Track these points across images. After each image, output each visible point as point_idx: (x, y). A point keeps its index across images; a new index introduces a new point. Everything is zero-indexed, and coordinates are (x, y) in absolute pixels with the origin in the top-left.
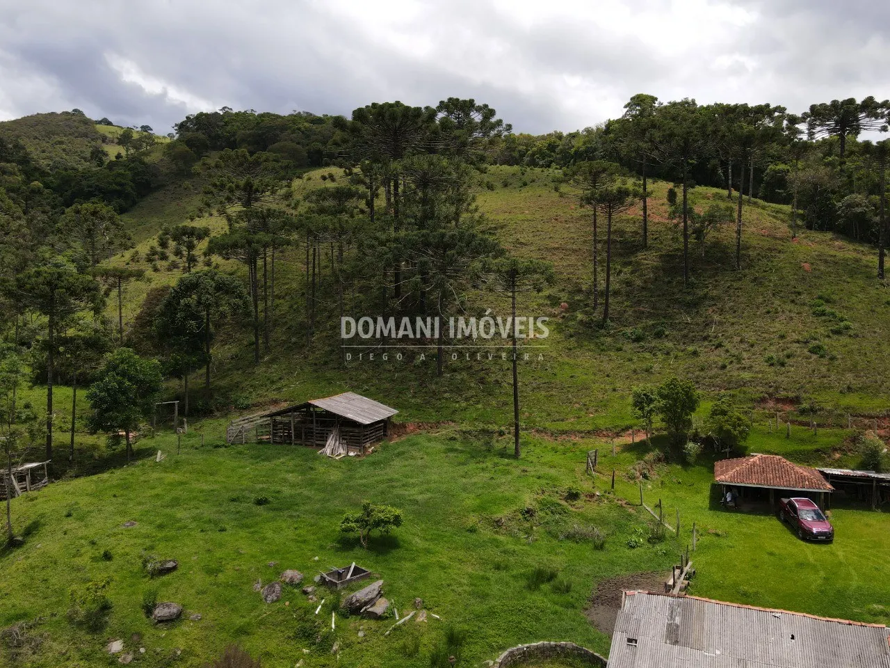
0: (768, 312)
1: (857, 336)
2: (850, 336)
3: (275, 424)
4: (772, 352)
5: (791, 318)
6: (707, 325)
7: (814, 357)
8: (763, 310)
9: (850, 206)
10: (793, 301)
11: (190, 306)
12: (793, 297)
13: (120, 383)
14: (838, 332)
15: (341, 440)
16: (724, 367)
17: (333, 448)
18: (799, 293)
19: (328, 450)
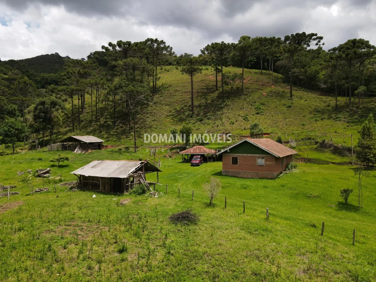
0: (241, 108)
1: (263, 114)
2: (261, 114)
3: (63, 145)
4: (234, 120)
5: (247, 110)
6: (222, 114)
7: (244, 121)
8: (240, 108)
9: (294, 73)
10: (251, 105)
11: (41, 108)
12: (253, 104)
13: (9, 129)
14: (258, 113)
15: (80, 148)
16: (218, 126)
17: (77, 151)
18: (255, 102)
19: (75, 151)
